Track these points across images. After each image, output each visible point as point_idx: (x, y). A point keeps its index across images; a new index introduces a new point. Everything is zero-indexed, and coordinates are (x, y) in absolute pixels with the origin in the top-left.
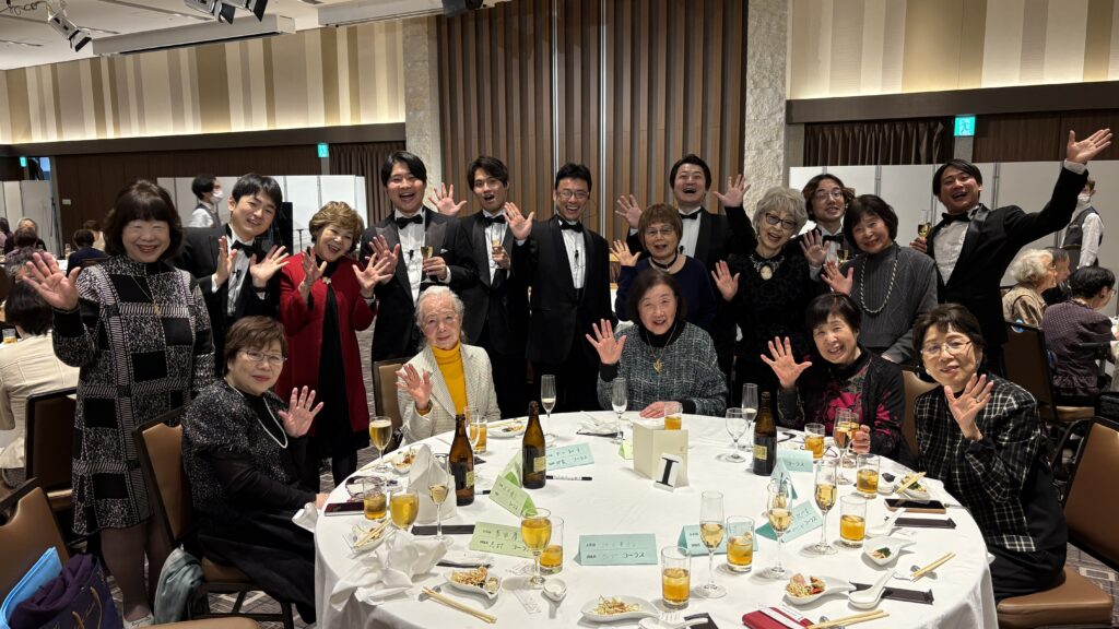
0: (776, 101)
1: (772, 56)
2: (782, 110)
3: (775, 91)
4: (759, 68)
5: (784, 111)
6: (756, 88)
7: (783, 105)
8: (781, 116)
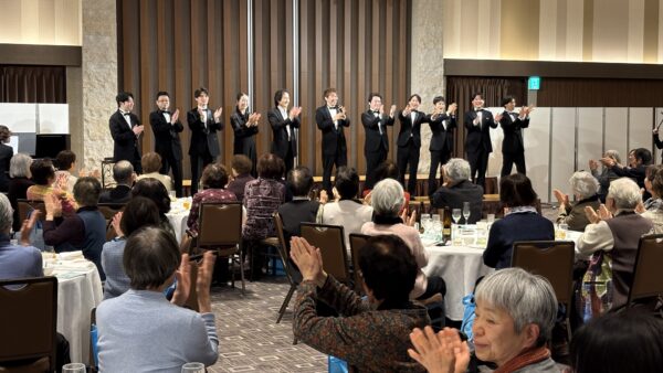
0: (438, 59)
3: (437, 52)
5: (443, 67)
7: (442, 62)
8: (441, 70)
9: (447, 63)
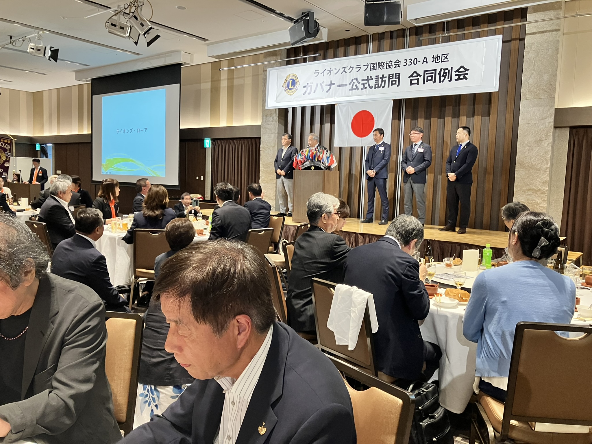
0: (546, 109)
5: (553, 117)
7: (553, 112)
8: (551, 121)
9: (558, 112)
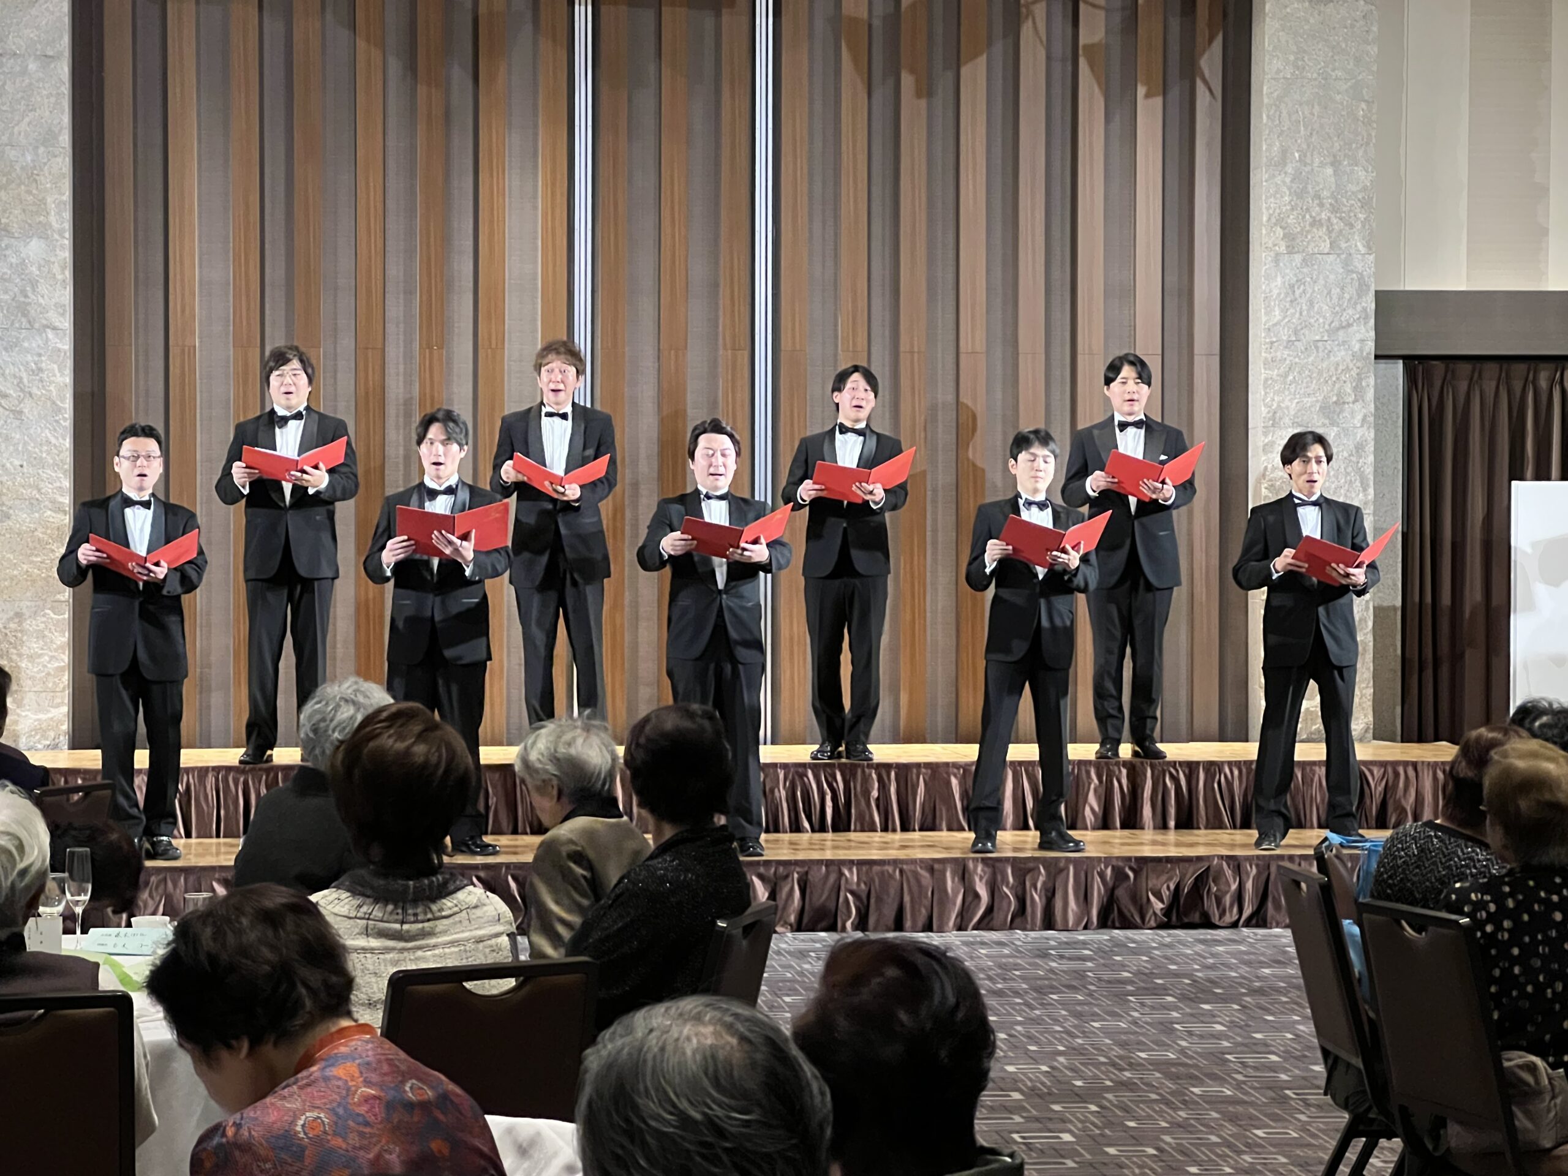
0: (1351, 291)
1: (1335, 164)
2: (1366, 318)
3: (1346, 263)
4: (1300, 195)
5: (1372, 322)
6: (1291, 251)
7: (1368, 302)
8: (1364, 337)
9: (1385, 302)
